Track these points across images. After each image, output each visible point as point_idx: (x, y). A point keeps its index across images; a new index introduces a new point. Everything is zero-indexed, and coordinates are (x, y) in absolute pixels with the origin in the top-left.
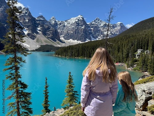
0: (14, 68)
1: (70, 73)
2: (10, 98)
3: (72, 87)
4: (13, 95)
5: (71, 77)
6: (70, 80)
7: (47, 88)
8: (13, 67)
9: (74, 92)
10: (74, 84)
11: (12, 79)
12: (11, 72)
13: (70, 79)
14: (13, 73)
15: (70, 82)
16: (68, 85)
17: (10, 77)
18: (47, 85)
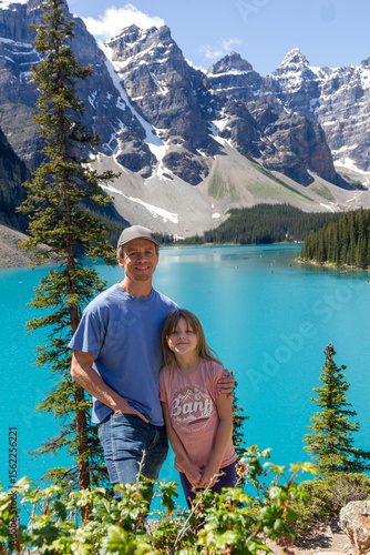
0: (66, 318)
1: (331, 351)
2: (54, 446)
3: (345, 427)
4: (67, 438)
5: (336, 375)
6: (331, 388)
7: (239, 430)
8: (64, 312)
9: (357, 454)
10: (353, 414)
11: (59, 367)
12: (57, 336)
13: (334, 383)
14: (63, 338)
15: (330, 401)
16: (320, 415)
17: (54, 355)
18: (238, 414)
